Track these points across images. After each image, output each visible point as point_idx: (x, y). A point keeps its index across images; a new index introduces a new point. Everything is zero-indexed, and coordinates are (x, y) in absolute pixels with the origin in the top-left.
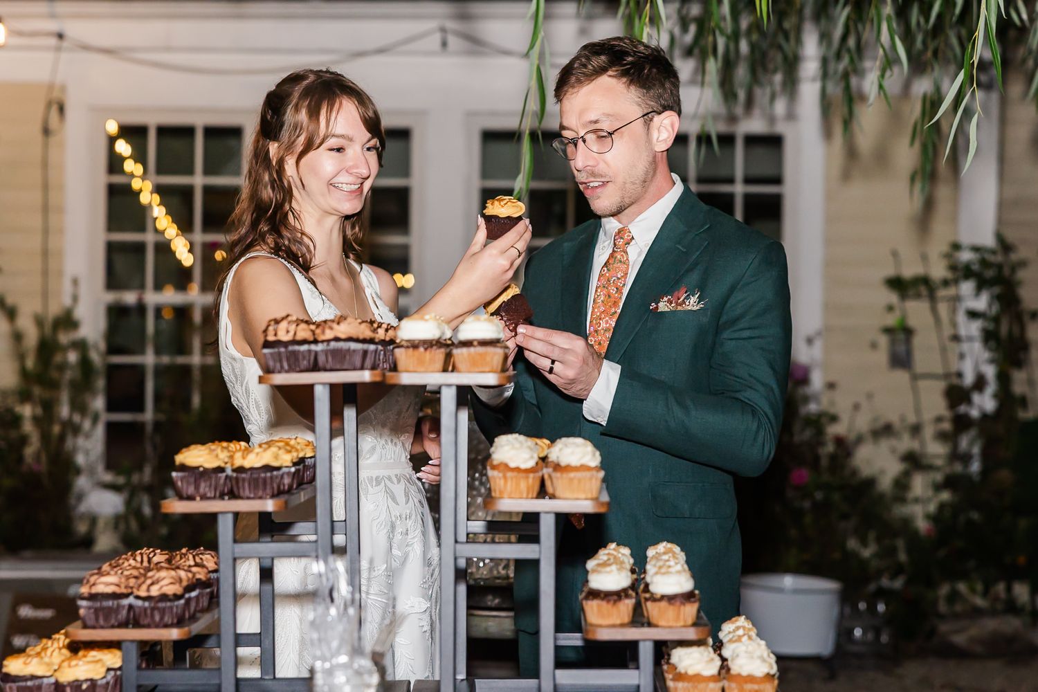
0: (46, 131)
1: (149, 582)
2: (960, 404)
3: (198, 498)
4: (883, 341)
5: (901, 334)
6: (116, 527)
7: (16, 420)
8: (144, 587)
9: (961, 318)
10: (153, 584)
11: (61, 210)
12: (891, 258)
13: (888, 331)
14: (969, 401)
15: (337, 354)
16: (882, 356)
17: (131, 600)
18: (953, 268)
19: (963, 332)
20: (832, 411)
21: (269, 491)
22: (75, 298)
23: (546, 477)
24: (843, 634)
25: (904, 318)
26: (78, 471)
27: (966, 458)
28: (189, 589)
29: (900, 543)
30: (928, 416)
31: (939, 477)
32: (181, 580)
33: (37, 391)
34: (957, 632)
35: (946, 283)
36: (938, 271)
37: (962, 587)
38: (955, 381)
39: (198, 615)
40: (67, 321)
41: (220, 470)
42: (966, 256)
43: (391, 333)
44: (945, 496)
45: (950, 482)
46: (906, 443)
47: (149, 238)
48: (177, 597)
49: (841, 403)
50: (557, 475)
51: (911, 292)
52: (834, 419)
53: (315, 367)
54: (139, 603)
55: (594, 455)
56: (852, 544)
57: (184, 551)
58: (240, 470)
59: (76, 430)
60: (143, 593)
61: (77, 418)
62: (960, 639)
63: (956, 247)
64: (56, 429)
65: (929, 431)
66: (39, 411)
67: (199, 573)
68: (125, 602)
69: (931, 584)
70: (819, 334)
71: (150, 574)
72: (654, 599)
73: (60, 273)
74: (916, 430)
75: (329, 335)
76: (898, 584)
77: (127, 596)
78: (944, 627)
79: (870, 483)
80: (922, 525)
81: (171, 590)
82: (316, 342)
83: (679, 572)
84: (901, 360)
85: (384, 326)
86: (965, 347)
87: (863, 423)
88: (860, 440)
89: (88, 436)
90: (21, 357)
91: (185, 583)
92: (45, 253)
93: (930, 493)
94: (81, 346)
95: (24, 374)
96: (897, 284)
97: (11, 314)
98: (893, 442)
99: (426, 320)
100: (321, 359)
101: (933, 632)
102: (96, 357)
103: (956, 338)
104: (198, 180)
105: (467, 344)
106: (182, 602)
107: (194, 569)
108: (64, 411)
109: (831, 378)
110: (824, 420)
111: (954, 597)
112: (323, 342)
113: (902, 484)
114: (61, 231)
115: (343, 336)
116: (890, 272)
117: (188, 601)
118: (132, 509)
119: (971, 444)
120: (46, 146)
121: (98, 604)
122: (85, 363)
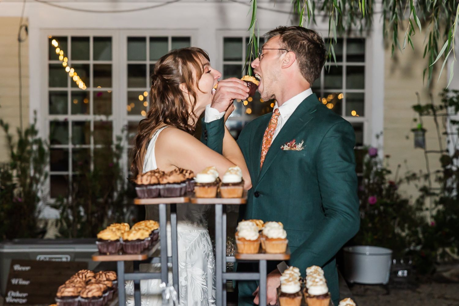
0: (20, 40)
1: (87, 291)
2: (448, 165)
3: (108, 254)
4: (412, 135)
5: (420, 132)
6: (56, 225)
7: (10, 177)
8: (85, 293)
9: (448, 124)
10: (89, 291)
11: (27, 77)
12: (416, 96)
13: (414, 130)
14: (452, 163)
15: (169, 190)
16: (411, 142)
17: (79, 299)
18: (444, 100)
19: (449, 131)
20: (388, 168)
21: (139, 250)
22: (35, 120)
23: (262, 242)
24: (393, 273)
25: (421, 125)
26: (39, 200)
27: (450, 190)
28: (104, 292)
29: (419, 229)
30: (432, 170)
31: (437, 199)
32: (101, 289)
33: (19, 163)
34: (446, 271)
35: (441, 107)
36: (437, 102)
37: (448, 250)
38: (445, 153)
39: (109, 303)
40: (32, 131)
41: (118, 241)
42: (451, 95)
43: (192, 175)
44: (441, 207)
45: (442, 201)
46: (422, 183)
47: (69, 89)
48: (100, 297)
49: (392, 165)
50: (267, 242)
51: (425, 112)
52: (389, 172)
53: (159, 196)
54: (83, 300)
55: (283, 232)
56: (397, 230)
57: (101, 272)
58: (127, 241)
59: (37, 181)
60: (84, 296)
61: (37, 176)
62: (446, 275)
63: (446, 91)
64: (28, 181)
65: (433, 177)
66: (20, 173)
67: (108, 284)
68: (77, 300)
69: (434, 249)
70: (382, 133)
71: (88, 287)
72: (310, 297)
73: (28, 107)
74: (427, 177)
75: (165, 181)
76: (419, 248)
77: (77, 297)
78: (439, 269)
79: (406, 202)
80: (429, 221)
81: (97, 294)
82: (159, 184)
83: (321, 285)
84: (420, 144)
85: (189, 172)
86: (450, 137)
87: (402, 173)
88: (401, 181)
89: (43, 184)
90: (11, 147)
91: (102, 290)
92: (20, 97)
93: (433, 206)
94: (39, 142)
95: (13, 156)
96: (418, 108)
97: (6, 128)
98: (416, 182)
99: (208, 174)
100: (162, 192)
101: (434, 271)
102: (46, 148)
103: (446, 133)
104: (91, 62)
105: (227, 185)
106: (102, 299)
107: (106, 282)
108: (32, 172)
109: (387, 153)
110: (384, 172)
111: (444, 254)
112: (162, 184)
113: (420, 202)
114: (28, 87)
115: (171, 182)
116: (416, 103)
117: (104, 298)
118: (64, 217)
119: (453, 183)
120: (20, 46)
121: (65, 301)
122: (41, 149)
